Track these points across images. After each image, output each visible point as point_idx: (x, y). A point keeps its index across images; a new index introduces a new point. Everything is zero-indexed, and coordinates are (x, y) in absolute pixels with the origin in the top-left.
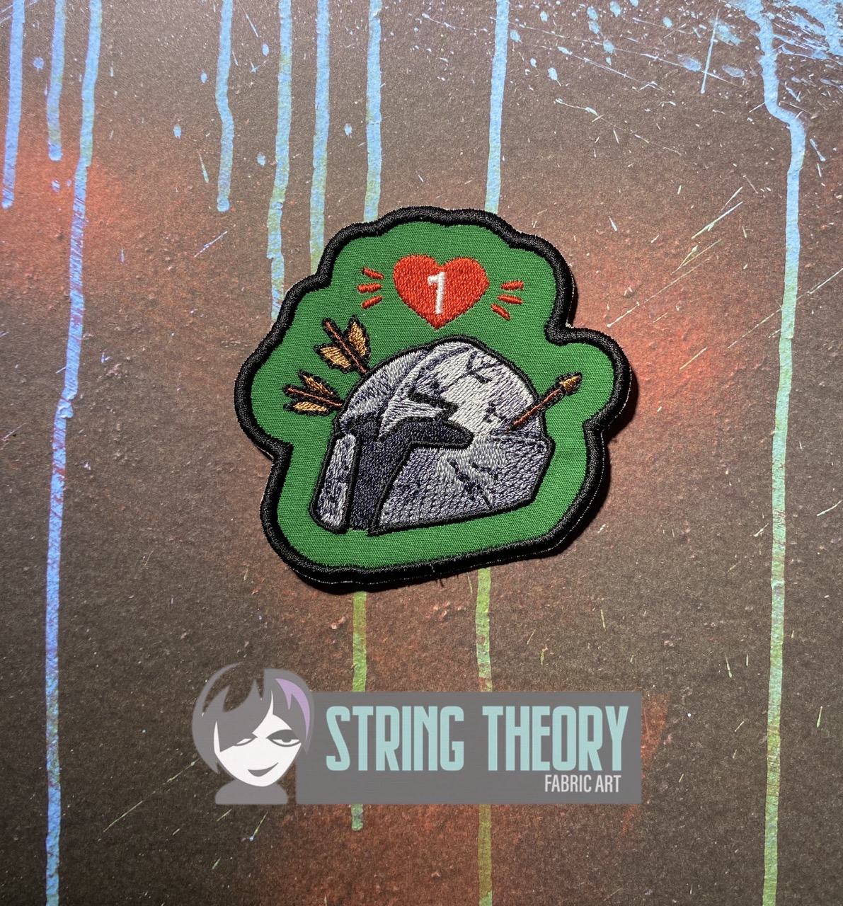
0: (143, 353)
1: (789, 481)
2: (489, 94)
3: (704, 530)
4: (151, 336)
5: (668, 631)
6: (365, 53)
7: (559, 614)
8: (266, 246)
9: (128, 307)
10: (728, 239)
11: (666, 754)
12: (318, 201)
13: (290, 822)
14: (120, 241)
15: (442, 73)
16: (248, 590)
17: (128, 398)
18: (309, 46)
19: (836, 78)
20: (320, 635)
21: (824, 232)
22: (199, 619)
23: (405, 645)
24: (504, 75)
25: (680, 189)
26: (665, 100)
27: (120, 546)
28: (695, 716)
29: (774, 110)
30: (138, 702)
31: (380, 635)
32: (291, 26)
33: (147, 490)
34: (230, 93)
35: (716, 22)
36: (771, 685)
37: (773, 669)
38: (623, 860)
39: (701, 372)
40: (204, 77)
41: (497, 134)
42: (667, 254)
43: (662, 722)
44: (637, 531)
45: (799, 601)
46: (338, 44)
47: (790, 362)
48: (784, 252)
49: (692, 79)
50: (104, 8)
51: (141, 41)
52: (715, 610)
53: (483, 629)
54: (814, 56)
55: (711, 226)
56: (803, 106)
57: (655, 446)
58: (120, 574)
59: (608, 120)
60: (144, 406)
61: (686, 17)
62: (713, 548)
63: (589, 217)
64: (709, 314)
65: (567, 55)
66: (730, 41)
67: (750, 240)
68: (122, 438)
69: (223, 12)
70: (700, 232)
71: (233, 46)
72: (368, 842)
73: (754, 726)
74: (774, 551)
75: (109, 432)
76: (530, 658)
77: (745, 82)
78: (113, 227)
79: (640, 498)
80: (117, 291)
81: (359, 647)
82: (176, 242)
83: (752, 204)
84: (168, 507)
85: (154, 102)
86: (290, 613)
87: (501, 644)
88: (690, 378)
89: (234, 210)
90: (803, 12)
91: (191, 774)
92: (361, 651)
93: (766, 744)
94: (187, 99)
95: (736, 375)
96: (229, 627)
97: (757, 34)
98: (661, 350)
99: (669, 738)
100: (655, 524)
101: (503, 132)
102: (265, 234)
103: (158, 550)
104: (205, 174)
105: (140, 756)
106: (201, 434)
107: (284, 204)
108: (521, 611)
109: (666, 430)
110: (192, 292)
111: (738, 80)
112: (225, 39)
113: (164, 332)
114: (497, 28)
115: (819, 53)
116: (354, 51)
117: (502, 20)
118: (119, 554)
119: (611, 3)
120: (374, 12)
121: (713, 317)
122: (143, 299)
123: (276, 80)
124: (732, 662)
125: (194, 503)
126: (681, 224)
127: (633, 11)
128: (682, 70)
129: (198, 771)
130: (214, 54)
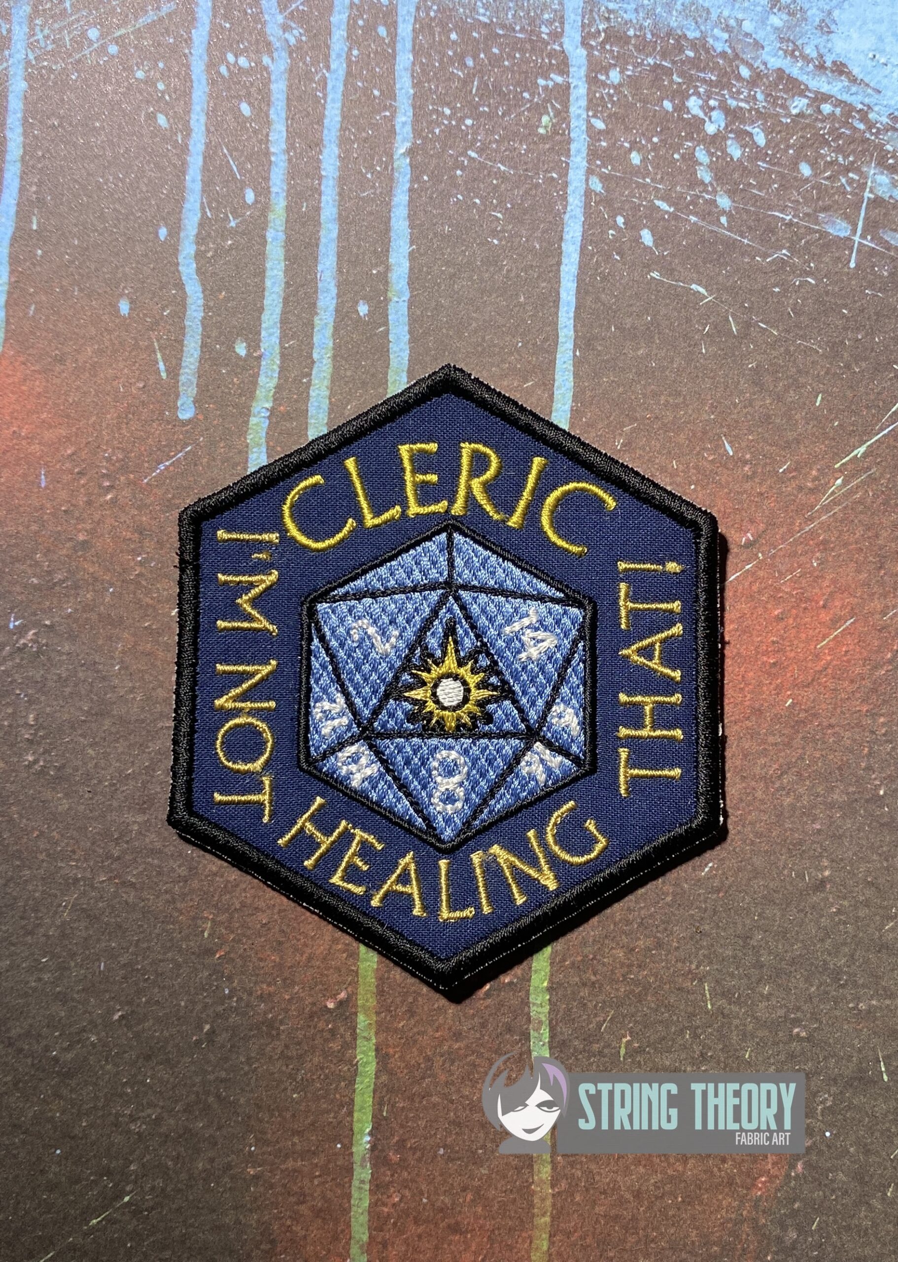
0: (69, 616)
2: (559, 263)
3: (849, 873)
4: (81, 593)
5: (799, 1014)
6: (388, 204)
7: (646, 988)
9: (49, 550)
10: (886, 467)
11: (794, 1189)
12: (319, 407)
14: (41, 457)
15: (494, 233)
16: (210, 952)
17: (46, 679)
18: (310, 193)
20: (311, 1016)
22: (139, 992)
23: (430, 1031)
24: (580, 238)
25: (819, 398)
26: (800, 276)
28: (835, 1136)
30: (51, 1110)
31: (394, 1017)
32: (286, 164)
33: (69, 809)
34: (199, 256)
35: (872, 170)
39: (846, 652)
40: (163, 232)
41: (569, 319)
42: (800, 489)
44: (756, 873)
46: (350, 190)
49: (838, 248)
50: (25, 134)
51: (76, 181)
52: (863, 986)
53: (539, 1010)
55: (862, 450)
57: (783, 754)
58: (30, 928)
59: (722, 302)
60: (68, 690)
61: (831, 163)
62: (861, 898)
63: (694, 435)
64: (858, 571)
65: (667, 212)
66: (891, 197)
68: (35, 734)
69: (191, 143)
70: (847, 459)
71: (204, 191)
75: (18, 726)
76: (606, 1051)
78: (32, 438)
79: (760, 827)
80: (34, 527)
81: (365, 1034)
82: (118, 461)
84: (98, 833)
85: (93, 267)
86: (269, 985)
87: (565, 1031)
88: (832, 660)
89: (201, 417)
91: (123, 1214)
92: (368, 1039)
94: (138, 262)
95: (895, 656)
96: (183, 1004)
99: (800, 1166)
100: (781, 864)
101: (577, 317)
102: (244, 451)
103: (84, 893)
104: (161, 366)
105: (52, 1187)
106: (148, 731)
107: (272, 411)
108: (593, 983)
109: (798, 732)
110: (140, 530)
112: (193, 181)
113: (98, 586)
114: (571, 173)
116: (373, 200)
117: (578, 161)
118: (28, 899)
119: (729, 142)
120: (401, 147)
121: (864, 576)
122: (71, 539)
123: (264, 237)
124: (887, 1058)
125: (136, 827)
126: (819, 448)
127: (758, 153)
128: (824, 234)
129: (135, 1210)
130: (177, 201)
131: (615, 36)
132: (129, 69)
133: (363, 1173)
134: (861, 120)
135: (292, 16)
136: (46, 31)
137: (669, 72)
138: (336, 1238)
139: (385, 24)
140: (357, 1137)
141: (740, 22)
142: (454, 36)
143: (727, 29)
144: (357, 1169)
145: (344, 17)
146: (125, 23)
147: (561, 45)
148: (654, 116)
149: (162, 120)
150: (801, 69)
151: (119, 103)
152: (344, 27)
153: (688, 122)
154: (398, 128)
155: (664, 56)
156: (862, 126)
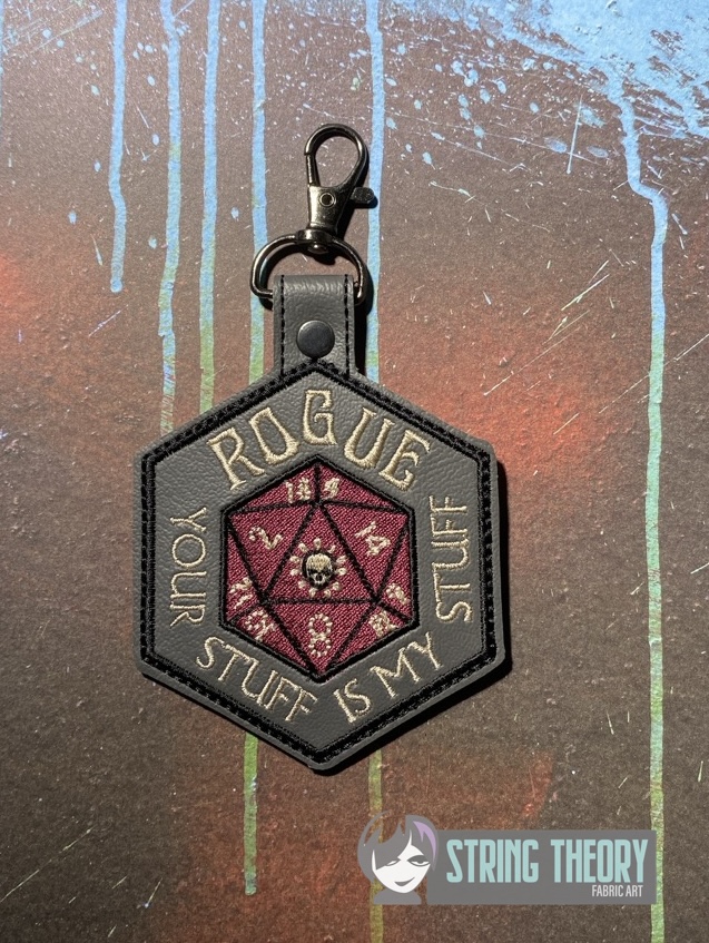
0: (40, 429)
1: (663, 539)
3: (581, 589)
4: (48, 413)
5: (550, 689)
6: (250, 142)
8: (158, 325)
9: (25, 385)
10: (596, 310)
11: (551, 811)
12: (207, 281)
13: (185, 888)
14: (18, 322)
15: (323, 159)
17: (25, 473)
18: (196, 136)
19: (695, 156)
21: (688, 301)
22: (95, 687)
24: (381, 160)
25: (549, 263)
26: (533, 180)
27: (17, 617)
28: (579, 774)
29: (636, 186)
30: (34, 771)
32: (180, 117)
33: (43, 562)
34: (122, 181)
35: (580, 107)
36: (652, 740)
37: (653, 725)
38: (513, 919)
39: (574, 437)
40: (98, 166)
41: (376, 215)
42: (538, 325)
43: (547, 780)
45: (677, 657)
46: (224, 133)
47: (659, 425)
48: (650, 321)
49: (558, 161)
51: (37, 133)
52: (595, 668)
54: (673, 136)
55: (579, 298)
56: (664, 183)
57: (532, 508)
58: (18, 644)
59: (480, 200)
60: (40, 480)
61: (552, 102)
62: (591, 607)
63: (464, 291)
64: (580, 381)
65: (440, 140)
66: (593, 124)
67: (617, 310)
68: (19, 511)
69: (115, 105)
70: (570, 304)
71: (124, 137)
72: (261, 907)
73: (638, 782)
74: (651, 608)
75: (7, 506)
77: (609, 162)
78: (11, 309)
80: (15, 370)
82: (71, 322)
83: (618, 277)
84: (64, 578)
85: (51, 191)
88: (564, 443)
89: (126, 291)
90: (662, 95)
91: (87, 842)
93: (649, 799)
94: (81, 187)
95: (607, 438)
96: (124, 694)
97: (619, 117)
98: (535, 416)
99: (555, 796)
100: (534, 584)
101: (381, 214)
102: (157, 313)
103: (55, 620)
104: (99, 257)
105: (36, 825)
106: (96, 506)
107: (175, 285)
109: (542, 493)
110: (87, 369)
111: (602, 160)
112: (117, 131)
113: (60, 408)
114: (374, 117)
115: (678, 133)
116: (239, 139)
117: (379, 108)
118: (16, 625)
119: (481, 91)
120: (258, 103)
121: (584, 384)
122: (40, 377)
123: (166, 168)
124: (613, 718)
125: (89, 573)
126: (551, 297)
127: (501, 98)
128: (548, 152)
129: (94, 839)
130: (107, 145)
131: (401, 22)
132: (71, 56)
133: (251, 809)
134: (571, 73)
135: (181, 17)
136: (15, 33)
137: (438, 45)
138: (234, 855)
139: (244, 20)
140: (247, 783)
141: (486, 9)
142: (291, 26)
143: (477, 14)
144: (247, 806)
145: (217, 16)
146: (68, 25)
147: (364, 30)
148: (430, 76)
149: (95, 90)
150: (529, 39)
151: (65, 79)
152: (217, 22)
153: (453, 79)
154: (255, 90)
155: (435, 35)
156: (572, 77)
